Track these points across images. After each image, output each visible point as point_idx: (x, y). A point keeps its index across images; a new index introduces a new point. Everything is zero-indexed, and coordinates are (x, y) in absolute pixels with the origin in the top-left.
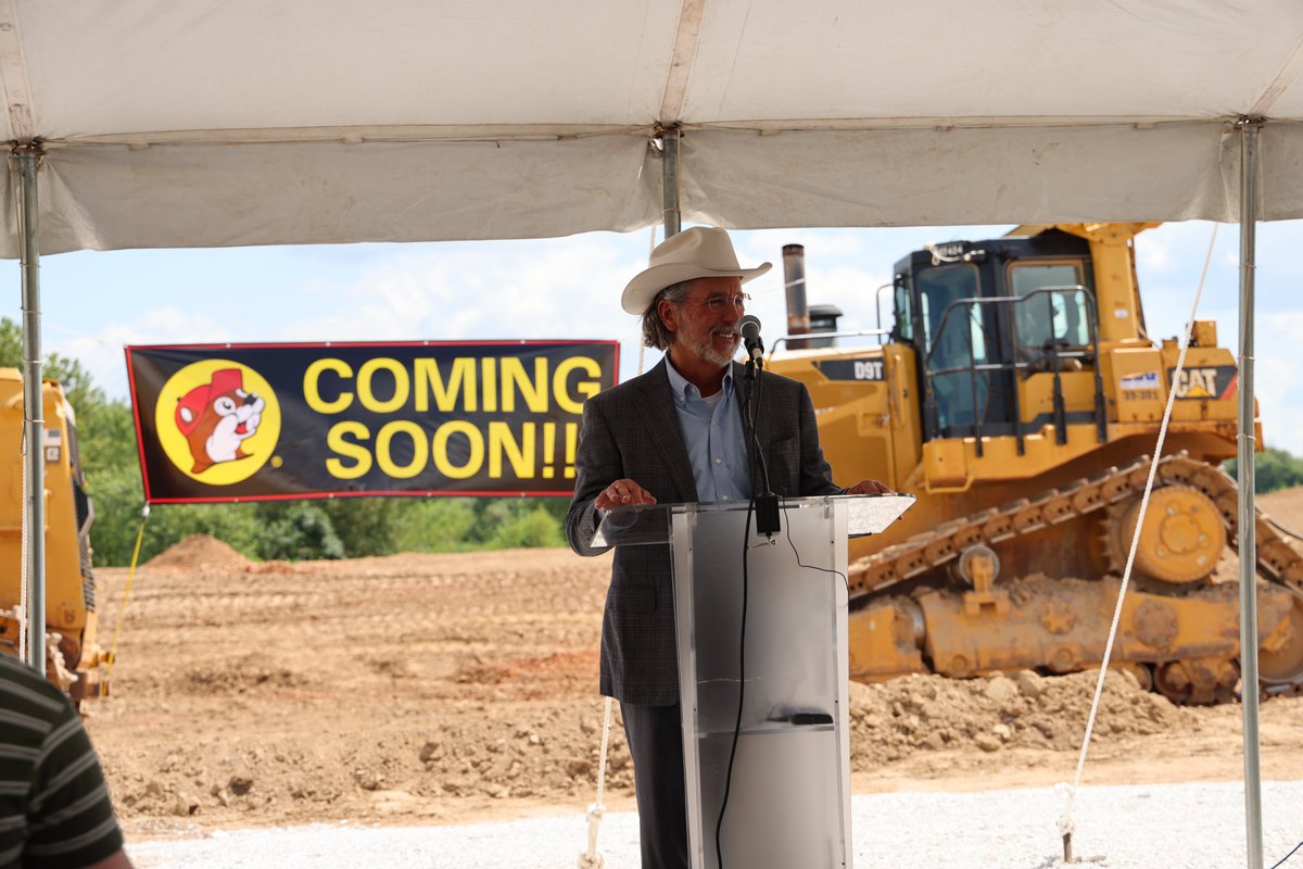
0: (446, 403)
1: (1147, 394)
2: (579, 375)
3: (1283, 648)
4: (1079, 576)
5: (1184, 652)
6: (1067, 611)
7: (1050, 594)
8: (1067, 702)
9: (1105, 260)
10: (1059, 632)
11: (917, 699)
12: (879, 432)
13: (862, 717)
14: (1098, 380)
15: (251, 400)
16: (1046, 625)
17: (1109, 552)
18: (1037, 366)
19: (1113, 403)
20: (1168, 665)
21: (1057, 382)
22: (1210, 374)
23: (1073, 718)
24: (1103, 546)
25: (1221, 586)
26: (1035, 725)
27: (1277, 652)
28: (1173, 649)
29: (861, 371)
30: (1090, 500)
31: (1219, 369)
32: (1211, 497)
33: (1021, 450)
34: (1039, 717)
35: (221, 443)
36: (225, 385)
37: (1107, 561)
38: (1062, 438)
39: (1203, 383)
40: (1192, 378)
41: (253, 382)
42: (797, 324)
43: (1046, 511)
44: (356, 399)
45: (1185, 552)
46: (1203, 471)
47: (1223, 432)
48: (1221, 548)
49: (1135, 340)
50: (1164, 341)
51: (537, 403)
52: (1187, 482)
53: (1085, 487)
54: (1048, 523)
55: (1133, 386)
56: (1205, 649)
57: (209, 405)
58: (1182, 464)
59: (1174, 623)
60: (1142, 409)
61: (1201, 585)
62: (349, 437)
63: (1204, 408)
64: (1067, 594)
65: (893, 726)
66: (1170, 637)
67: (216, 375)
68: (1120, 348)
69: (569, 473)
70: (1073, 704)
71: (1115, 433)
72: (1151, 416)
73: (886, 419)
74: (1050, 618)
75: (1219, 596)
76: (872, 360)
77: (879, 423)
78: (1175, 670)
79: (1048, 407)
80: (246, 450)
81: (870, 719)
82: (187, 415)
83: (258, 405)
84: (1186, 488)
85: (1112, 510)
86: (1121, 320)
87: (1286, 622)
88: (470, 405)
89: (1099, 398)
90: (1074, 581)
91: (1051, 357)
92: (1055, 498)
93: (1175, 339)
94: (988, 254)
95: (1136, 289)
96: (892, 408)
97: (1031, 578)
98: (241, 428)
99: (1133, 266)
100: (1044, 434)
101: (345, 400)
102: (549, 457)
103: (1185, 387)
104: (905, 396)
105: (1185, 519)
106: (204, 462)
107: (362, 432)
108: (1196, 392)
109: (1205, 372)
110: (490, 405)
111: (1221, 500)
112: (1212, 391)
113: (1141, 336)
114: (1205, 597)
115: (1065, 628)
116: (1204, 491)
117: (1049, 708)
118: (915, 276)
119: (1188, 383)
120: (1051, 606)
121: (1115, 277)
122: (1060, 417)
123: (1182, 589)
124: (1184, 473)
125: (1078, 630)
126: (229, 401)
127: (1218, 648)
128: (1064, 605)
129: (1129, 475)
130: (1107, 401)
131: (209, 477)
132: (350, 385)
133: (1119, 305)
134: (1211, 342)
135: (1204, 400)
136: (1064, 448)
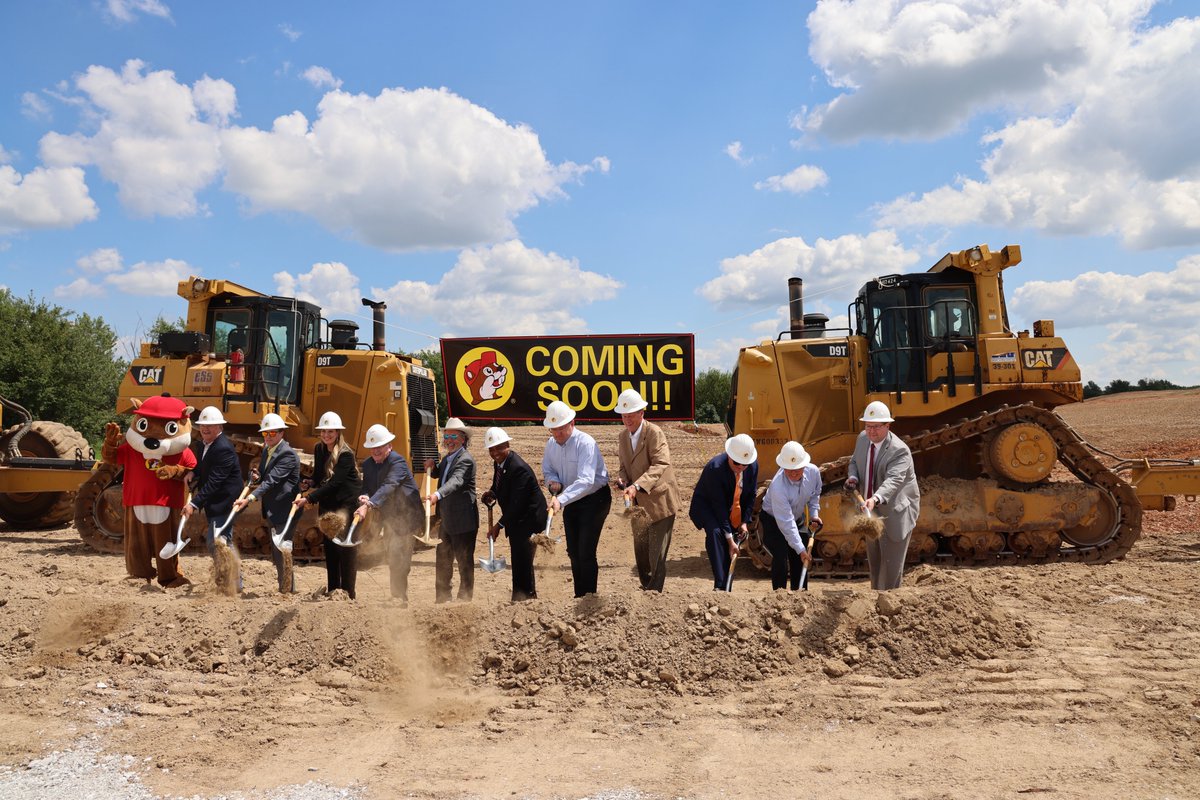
0: (598, 371)
1: (1008, 366)
2: (670, 354)
3: (1092, 525)
4: (963, 477)
5: (1027, 526)
6: (952, 499)
7: (943, 488)
8: (917, 621)
9: (984, 286)
10: (947, 512)
11: (787, 615)
12: (843, 387)
13: (735, 631)
14: (977, 357)
15: (500, 369)
16: (939, 508)
17: (982, 462)
18: (939, 348)
19: (986, 371)
20: (1016, 534)
21: (950, 358)
22: (1049, 354)
23: (920, 638)
24: (978, 458)
25: (1053, 483)
26: (885, 645)
27: (1088, 527)
28: (1020, 524)
29: (833, 351)
30: (970, 430)
31: (1054, 350)
32: (1047, 430)
33: (926, 400)
34: (891, 636)
35: (486, 390)
36: (488, 361)
37: (981, 467)
38: (952, 393)
39: (1044, 359)
40: (1038, 356)
41: (502, 359)
42: (796, 324)
43: (941, 437)
44: (552, 369)
45: (1030, 464)
46: (1043, 413)
47: (1056, 389)
48: (1054, 462)
49: (1002, 333)
50: (1019, 333)
51: (648, 370)
52: (1033, 420)
53: (967, 422)
54: (943, 444)
55: (999, 360)
56: (1041, 525)
57: (481, 370)
58: (1030, 409)
59: (1021, 508)
60: (1005, 374)
61: (1042, 484)
62: (548, 390)
63: (1045, 375)
64: (953, 488)
65: (762, 639)
66: (1019, 517)
67: (483, 354)
68: (992, 337)
69: (668, 407)
70: (921, 624)
71: (987, 389)
72: (1010, 379)
73: (848, 379)
74: (941, 503)
75: (1051, 492)
76: (840, 345)
77: (844, 382)
78: (1021, 537)
79: (945, 373)
80: (498, 394)
81: (743, 633)
82: (470, 375)
83: (504, 371)
84: (1032, 425)
85: (984, 436)
86: (993, 320)
87: (1095, 509)
88: (611, 372)
89: (977, 367)
90: (959, 479)
91: (948, 343)
92: (947, 428)
93: (1027, 332)
94: (910, 282)
95: (1003, 303)
96: (852, 373)
97: (931, 477)
98: (496, 383)
99: (1001, 288)
100: (941, 390)
101: (547, 369)
102: (655, 400)
103: (1033, 362)
104: (860, 366)
105: (1031, 444)
106: (478, 399)
107: (555, 387)
108: (1039, 365)
109: (1045, 353)
110: (621, 372)
111: (1055, 432)
112: (1050, 364)
113: (1005, 331)
114: (1043, 494)
115: (951, 510)
116: (1044, 426)
117: (901, 627)
118: (868, 297)
119: (1035, 359)
120: (942, 496)
121: (988, 295)
122: (951, 380)
123: (1028, 487)
124: (1032, 415)
125: (959, 511)
126: (490, 369)
127: (1049, 525)
128: (951, 495)
129: (995, 416)
130: (982, 369)
131: (481, 407)
132: (549, 361)
133: (992, 312)
134: (1050, 334)
135: (1045, 370)
136: (954, 399)
